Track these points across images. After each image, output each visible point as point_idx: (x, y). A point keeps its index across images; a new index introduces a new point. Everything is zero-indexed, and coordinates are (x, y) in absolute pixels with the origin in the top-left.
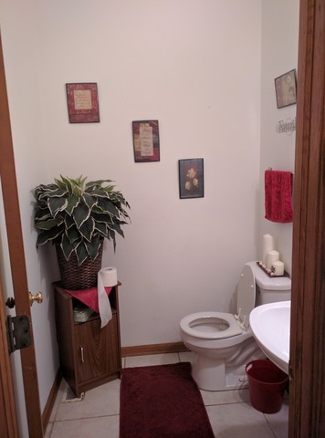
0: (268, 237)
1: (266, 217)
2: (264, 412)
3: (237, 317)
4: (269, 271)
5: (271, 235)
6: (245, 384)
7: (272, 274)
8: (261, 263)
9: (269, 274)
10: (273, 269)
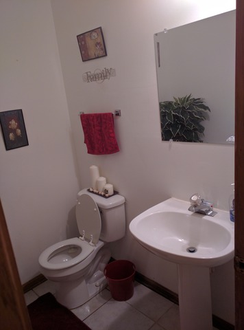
0: (95, 168)
1: (89, 152)
2: (125, 300)
3: (83, 238)
4: (103, 193)
5: (96, 165)
6: (102, 286)
7: (107, 195)
8: (91, 190)
9: (104, 196)
10: (106, 191)
